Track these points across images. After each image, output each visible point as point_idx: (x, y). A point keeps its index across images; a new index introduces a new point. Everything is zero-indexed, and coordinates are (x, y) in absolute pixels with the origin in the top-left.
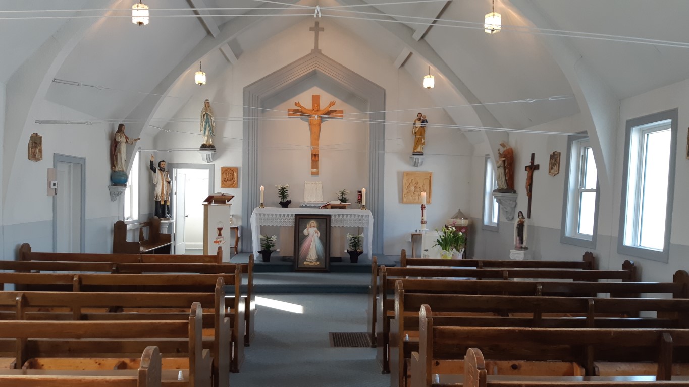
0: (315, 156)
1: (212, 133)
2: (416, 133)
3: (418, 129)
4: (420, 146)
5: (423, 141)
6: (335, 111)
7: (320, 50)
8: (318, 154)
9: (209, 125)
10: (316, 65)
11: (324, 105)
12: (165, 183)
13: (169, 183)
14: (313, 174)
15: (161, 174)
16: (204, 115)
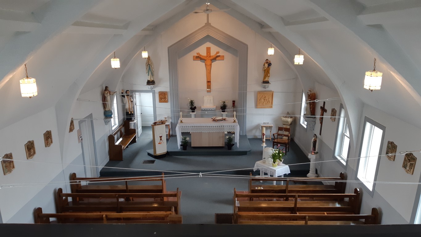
0: (209, 82)
1: (152, 74)
2: (265, 70)
3: (266, 68)
4: (267, 78)
5: (269, 75)
6: (219, 56)
7: (210, 23)
8: (210, 82)
9: (151, 71)
10: (208, 32)
11: (213, 53)
12: (130, 102)
13: (132, 101)
14: (208, 91)
15: (128, 98)
16: (148, 65)
